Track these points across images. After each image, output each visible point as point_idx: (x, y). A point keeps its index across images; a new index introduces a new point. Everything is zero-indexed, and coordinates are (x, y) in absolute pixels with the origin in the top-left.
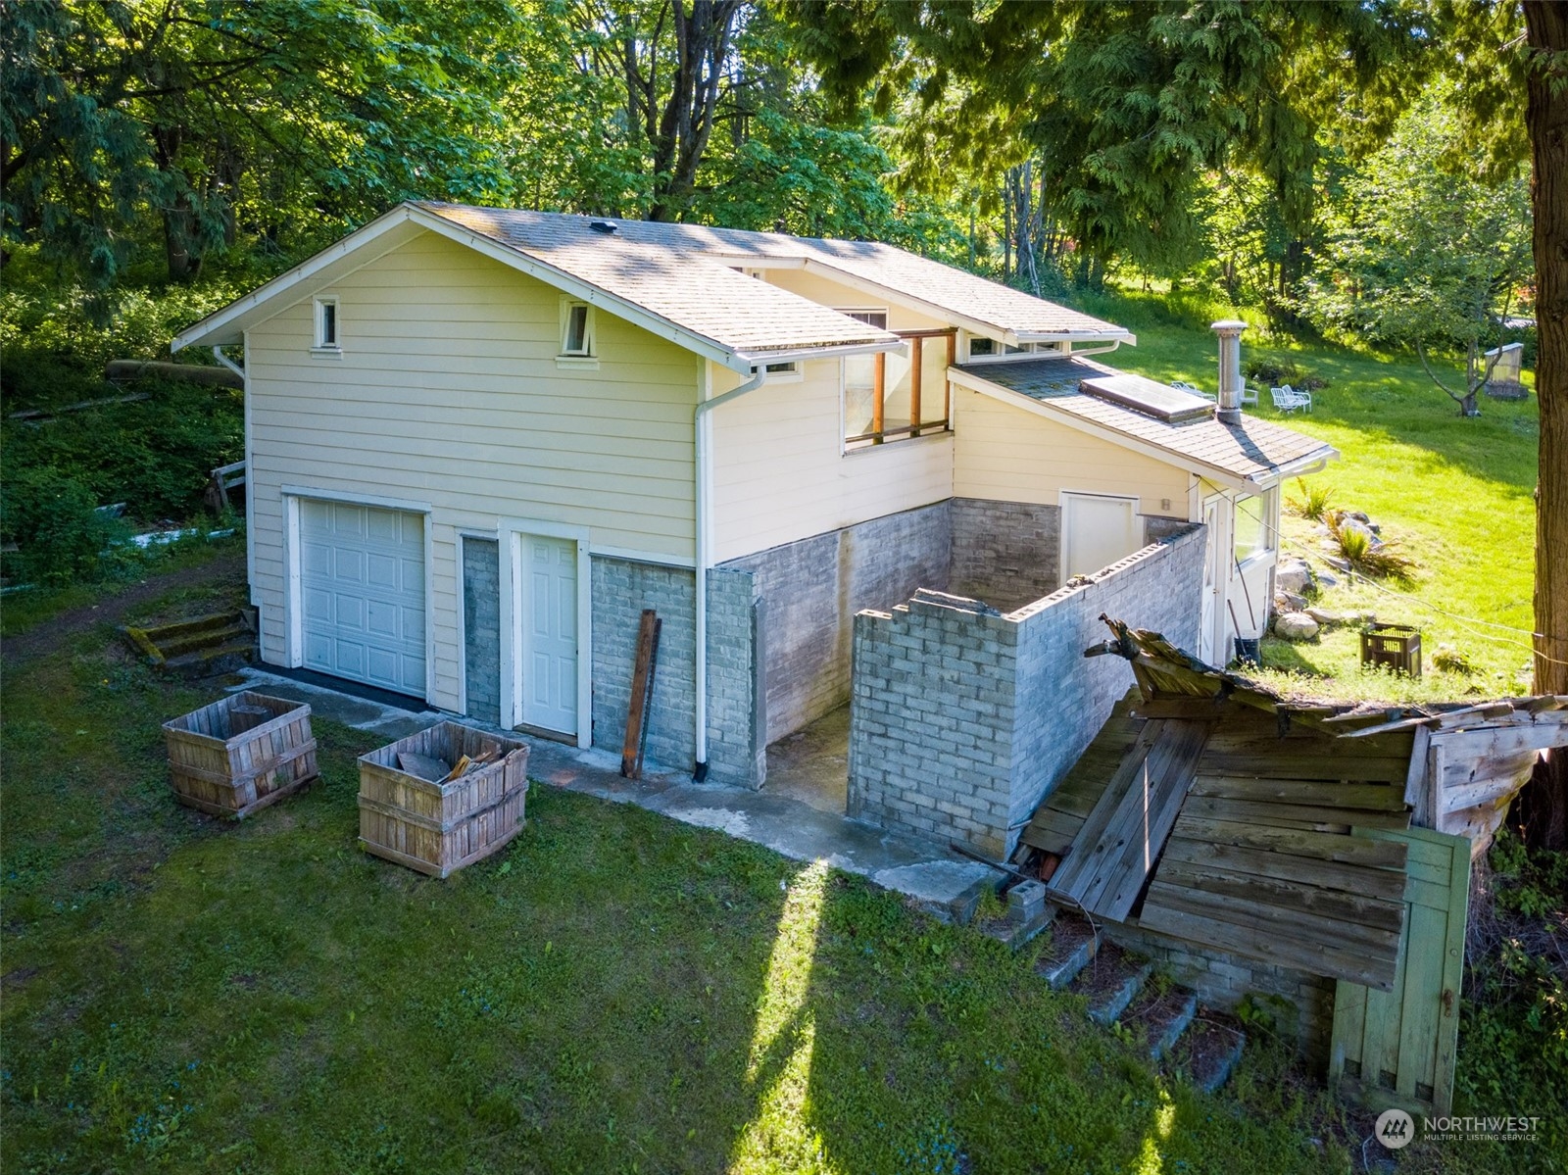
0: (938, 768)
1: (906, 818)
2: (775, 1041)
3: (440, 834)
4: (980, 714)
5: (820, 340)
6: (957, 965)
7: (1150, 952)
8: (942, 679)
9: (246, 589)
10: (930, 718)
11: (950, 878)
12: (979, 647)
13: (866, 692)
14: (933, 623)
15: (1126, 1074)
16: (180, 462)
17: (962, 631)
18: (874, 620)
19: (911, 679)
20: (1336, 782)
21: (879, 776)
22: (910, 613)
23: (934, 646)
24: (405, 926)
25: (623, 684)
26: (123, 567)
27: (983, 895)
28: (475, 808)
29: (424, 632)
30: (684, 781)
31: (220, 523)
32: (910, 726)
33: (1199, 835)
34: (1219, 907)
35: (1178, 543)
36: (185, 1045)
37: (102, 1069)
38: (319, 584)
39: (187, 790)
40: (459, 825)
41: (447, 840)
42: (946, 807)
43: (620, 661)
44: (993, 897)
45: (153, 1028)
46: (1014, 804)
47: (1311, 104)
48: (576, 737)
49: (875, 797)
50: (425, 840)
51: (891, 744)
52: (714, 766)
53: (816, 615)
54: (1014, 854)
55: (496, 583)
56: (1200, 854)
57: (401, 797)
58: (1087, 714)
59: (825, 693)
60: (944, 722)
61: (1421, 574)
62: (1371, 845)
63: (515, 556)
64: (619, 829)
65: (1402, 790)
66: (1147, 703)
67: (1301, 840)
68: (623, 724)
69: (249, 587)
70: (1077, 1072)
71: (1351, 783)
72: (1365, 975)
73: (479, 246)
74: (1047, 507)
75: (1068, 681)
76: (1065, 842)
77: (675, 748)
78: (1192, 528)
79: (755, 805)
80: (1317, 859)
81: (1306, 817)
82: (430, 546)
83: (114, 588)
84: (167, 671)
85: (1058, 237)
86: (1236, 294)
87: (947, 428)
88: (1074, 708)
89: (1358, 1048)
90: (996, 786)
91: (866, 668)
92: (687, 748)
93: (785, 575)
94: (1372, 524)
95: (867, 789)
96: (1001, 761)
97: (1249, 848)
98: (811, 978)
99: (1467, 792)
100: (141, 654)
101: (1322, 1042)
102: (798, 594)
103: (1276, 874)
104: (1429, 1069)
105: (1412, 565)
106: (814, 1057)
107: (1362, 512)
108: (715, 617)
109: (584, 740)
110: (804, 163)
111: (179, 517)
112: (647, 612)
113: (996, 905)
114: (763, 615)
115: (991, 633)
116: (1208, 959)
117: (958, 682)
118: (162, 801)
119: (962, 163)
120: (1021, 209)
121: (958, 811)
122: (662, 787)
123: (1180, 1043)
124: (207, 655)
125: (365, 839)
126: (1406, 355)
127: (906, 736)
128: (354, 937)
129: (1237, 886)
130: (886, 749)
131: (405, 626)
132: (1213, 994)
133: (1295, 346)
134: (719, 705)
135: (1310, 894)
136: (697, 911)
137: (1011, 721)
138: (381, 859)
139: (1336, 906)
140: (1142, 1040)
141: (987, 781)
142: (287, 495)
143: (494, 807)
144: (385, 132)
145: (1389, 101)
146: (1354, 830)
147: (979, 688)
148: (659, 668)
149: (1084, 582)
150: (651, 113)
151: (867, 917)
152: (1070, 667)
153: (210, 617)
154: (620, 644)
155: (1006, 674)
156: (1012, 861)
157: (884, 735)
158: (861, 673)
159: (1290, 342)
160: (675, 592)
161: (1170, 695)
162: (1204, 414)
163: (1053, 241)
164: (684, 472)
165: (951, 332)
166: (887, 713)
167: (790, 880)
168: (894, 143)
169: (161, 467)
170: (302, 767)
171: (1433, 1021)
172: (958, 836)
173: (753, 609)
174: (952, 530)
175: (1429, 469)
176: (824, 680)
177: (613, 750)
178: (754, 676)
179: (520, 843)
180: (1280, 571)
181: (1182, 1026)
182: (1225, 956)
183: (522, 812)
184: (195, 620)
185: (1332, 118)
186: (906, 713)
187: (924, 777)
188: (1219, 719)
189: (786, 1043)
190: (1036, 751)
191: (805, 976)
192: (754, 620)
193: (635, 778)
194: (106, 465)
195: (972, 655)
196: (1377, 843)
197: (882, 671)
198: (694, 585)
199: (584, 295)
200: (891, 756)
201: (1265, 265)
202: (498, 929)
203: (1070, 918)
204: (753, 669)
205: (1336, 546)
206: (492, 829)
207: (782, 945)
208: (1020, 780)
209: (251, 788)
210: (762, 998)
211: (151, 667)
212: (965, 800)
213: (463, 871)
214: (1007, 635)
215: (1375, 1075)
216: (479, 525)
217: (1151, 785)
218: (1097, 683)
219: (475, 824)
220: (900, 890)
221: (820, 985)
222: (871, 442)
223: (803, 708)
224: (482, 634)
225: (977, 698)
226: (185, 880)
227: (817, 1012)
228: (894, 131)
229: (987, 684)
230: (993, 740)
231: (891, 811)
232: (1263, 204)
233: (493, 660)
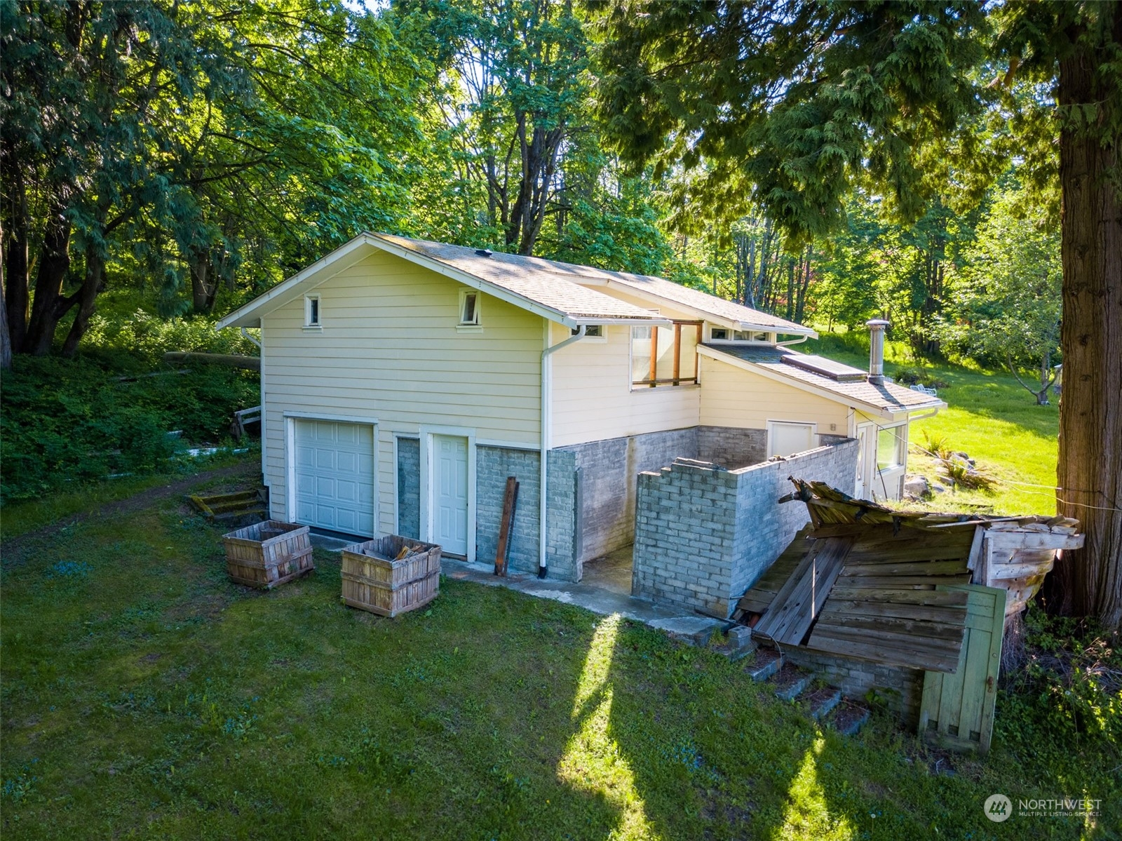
0: (688, 564)
1: (668, 595)
2: (590, 698)
3: (391, 591)
4: (713, 530)
5: (619, 314)
6: (698, 666)
7: (813, 667)
8: (691, 510)
9: (261, 476)
10: (684, 534)
11: (694, 625)
12: (714, 490)
13: (644, 520)
14: (686, 477)
15: (797, 723)
16: (215, 408)
17: (704, 481)
18: (650, 477)
19: (672, 511)
20: (929, 561)
21: (652, 571)
22: (672, 471)
23: (686, 491)
24: (371, 639)
25: (495, 522)
26: (184, 466)
27: (714, 632)
28: (411, 578)
29: (372, 498)
30: (533, 578)
31: (239, 444)
32: (671, 539)
33: (845, 597)
34: (855, 635)
35: (840, 447)
36: (250, 691)
37: (204, 698)
38: (306, 471)
39: (237, 574)
40: (401, 587)
41: (395, 595)
42: (692, 587)
43: (493, 509)
44: (720, 634)
45: (231, 682)
46: (733, 585)
47: (931, 178)
48: (466, 556)
49: (649, 583)
50: (381, 595)
51: (659, 551)
52: (550, 569)
53: (614, 487)
54: (733, 614)
55: (418, 465)
56: (845, 608)
57: (367, 571)
58: (780, 540)
59: (618, 537)
60: (692, 536)
61: (1000, 488)
62: (946, 594)
63: (430, 448)
64: (495, 598)
65: (966, 562)
66: (816, 530)
67: (905, 595)
68: (495, 547)
69: (262, 475)
70: (767, 721)
71: (937, 561)
72: (940, 666)
73: (410, 258)
74: (759, 430)
75: (767, 517)
76: (764, 606)
77: (527, 559)
78: (849, 440)
79: (576, 590)
80: (914, 604)
81: (909, 582)
82: (377, 445)
83: (179, 477)
84: (216, 521)
85: (772, 296)
86: (890, 334)
87: (696, 382)
88: (772, 535)
89: (936, 713)
90: (723, 572)
91: (645, 506)
92: (534, 559)
93: (594, 460)
94: (970, 459)
95: (644, 579)
96: (726, 558)
97: (875, 602)
98: (610, 669)
99: (1007, 569)
100: (199, 511)
101: (916, 712)
102: (602, 473)
103: (890, 614)
104: (978, 723)
105: (995, 482)
106: (612, 706)
107: (964, 452)
108: (552, 479)
109: (472, 556)
110: (605, 238)
111: (215, 441)
112: (510, 478)
113: (722, 639)
114: (582, 477)
115: (721, 481)
116: (849, 669)
117: (701, 512)
118: (222, 581)
119: (708, 216)
120: (747, 275)
121: (699, 589)
122: (519, 580)
123: (831, 712)
124: (238, 514)
125: (345, 597)
126: (1003, 370)
127: (669, 546)
128: (342, 644)
129: (868, 623)
130: (656, 554)
131: (361, 495)
132: (852, 690)
133: (929, 365)
134: (554, 533)
135: (910, 624)
136: (543, 636)
137: (732, 534)
138: (354, 608)
139: (925, 629)
140: (808, 708)
141: (717, 570)
142: (287, 417)
143: (421, 579)
144: (342, 204)
145: (981, 177)
146: (937, 588)
147: (713, 515)
148: (517, 512)
149: (779, 459)
150: (504, 208)
151: (644, 641)
152: (770, 509)
153: (238, 493)
154: (494, 498)
155: (730, 506)
156: (732, 617)
157: (655, 546)
158: (641, 509)
159: (926, 363)
160: (528, 465)
161: (831, 525)
162: (860, 378)
163: (768, 299)
164: (534, 392)
165: (699, 323)
166: (657, 532)
167: (598, 623)
168: (666, 201)
169: (203, 410)
170: (304, 563)
171: (981, 695)
172: (699, 604)
173: (576, 473)
174: (699, 447)
175: (1012, 433)
176: (617, 528)
177: (489, 562)
178: (576, 514)
179: (436, 602)
180: (907, 482)
181: (832, 705)
182: (859, 667)
183: (437, 586)
184: (230, 494)
185: (944, 187)
186: (669, 532)
187: (679, 570)
188: (860, 534)
189: (596, 700)
190: (747, 554)
191: (607, 668)
192: (576, 480)
193: (503, 575)
194: (170, 408)
195: (710, 495)
196: (950, 593)
197: (654, 507)
198: (539, 460)
199: (475, 285)
200: (659, 558)
201: (910, 314)
202: (425, 642)
203: (766, 647)
204: (575, 510)
205: (946, 470)
206: (420, 593)
207: (593, 654)
208: (737, 570)
209: (275, 571)
210: (582, 677)
211: (206, 518)
212: (704, 582)
213: (404, 615)
214: (731, 482)
215: (946, 728)
216: (407, 430)
217: (817, 573)
218: (786, 523)
219: (410, 588)
220: (664, 628)
221: (616, 675)
222: (648, 386)
223: (605, 543)
224: (409, 496)
225: (712, 521)
226: (241, 617)
227: (614, 685)
228: (665, 195)
229: (718, 512)
230: (722, 545)
231: (659, 591)
232: (909, 273)
233: (416, 512)
